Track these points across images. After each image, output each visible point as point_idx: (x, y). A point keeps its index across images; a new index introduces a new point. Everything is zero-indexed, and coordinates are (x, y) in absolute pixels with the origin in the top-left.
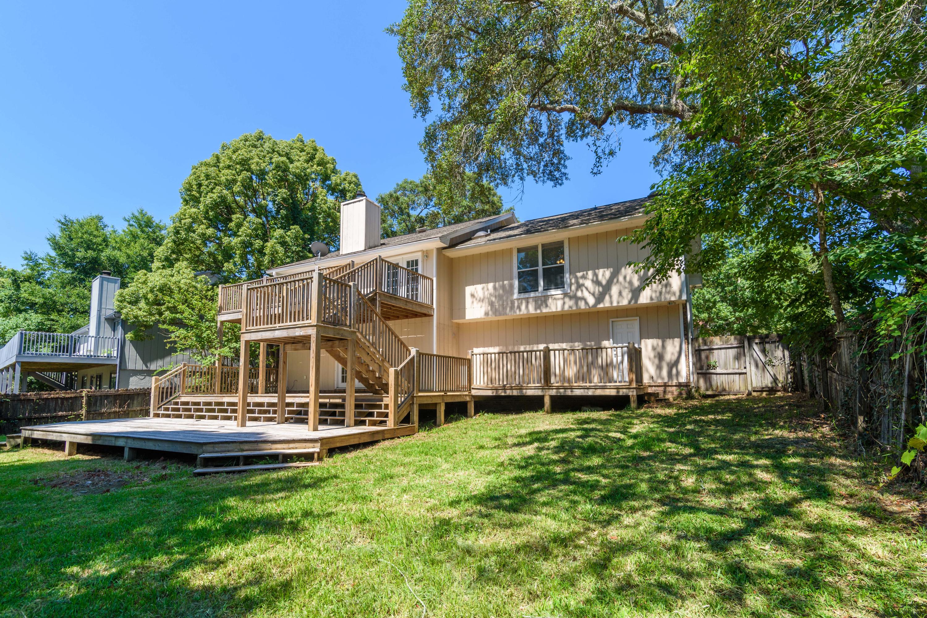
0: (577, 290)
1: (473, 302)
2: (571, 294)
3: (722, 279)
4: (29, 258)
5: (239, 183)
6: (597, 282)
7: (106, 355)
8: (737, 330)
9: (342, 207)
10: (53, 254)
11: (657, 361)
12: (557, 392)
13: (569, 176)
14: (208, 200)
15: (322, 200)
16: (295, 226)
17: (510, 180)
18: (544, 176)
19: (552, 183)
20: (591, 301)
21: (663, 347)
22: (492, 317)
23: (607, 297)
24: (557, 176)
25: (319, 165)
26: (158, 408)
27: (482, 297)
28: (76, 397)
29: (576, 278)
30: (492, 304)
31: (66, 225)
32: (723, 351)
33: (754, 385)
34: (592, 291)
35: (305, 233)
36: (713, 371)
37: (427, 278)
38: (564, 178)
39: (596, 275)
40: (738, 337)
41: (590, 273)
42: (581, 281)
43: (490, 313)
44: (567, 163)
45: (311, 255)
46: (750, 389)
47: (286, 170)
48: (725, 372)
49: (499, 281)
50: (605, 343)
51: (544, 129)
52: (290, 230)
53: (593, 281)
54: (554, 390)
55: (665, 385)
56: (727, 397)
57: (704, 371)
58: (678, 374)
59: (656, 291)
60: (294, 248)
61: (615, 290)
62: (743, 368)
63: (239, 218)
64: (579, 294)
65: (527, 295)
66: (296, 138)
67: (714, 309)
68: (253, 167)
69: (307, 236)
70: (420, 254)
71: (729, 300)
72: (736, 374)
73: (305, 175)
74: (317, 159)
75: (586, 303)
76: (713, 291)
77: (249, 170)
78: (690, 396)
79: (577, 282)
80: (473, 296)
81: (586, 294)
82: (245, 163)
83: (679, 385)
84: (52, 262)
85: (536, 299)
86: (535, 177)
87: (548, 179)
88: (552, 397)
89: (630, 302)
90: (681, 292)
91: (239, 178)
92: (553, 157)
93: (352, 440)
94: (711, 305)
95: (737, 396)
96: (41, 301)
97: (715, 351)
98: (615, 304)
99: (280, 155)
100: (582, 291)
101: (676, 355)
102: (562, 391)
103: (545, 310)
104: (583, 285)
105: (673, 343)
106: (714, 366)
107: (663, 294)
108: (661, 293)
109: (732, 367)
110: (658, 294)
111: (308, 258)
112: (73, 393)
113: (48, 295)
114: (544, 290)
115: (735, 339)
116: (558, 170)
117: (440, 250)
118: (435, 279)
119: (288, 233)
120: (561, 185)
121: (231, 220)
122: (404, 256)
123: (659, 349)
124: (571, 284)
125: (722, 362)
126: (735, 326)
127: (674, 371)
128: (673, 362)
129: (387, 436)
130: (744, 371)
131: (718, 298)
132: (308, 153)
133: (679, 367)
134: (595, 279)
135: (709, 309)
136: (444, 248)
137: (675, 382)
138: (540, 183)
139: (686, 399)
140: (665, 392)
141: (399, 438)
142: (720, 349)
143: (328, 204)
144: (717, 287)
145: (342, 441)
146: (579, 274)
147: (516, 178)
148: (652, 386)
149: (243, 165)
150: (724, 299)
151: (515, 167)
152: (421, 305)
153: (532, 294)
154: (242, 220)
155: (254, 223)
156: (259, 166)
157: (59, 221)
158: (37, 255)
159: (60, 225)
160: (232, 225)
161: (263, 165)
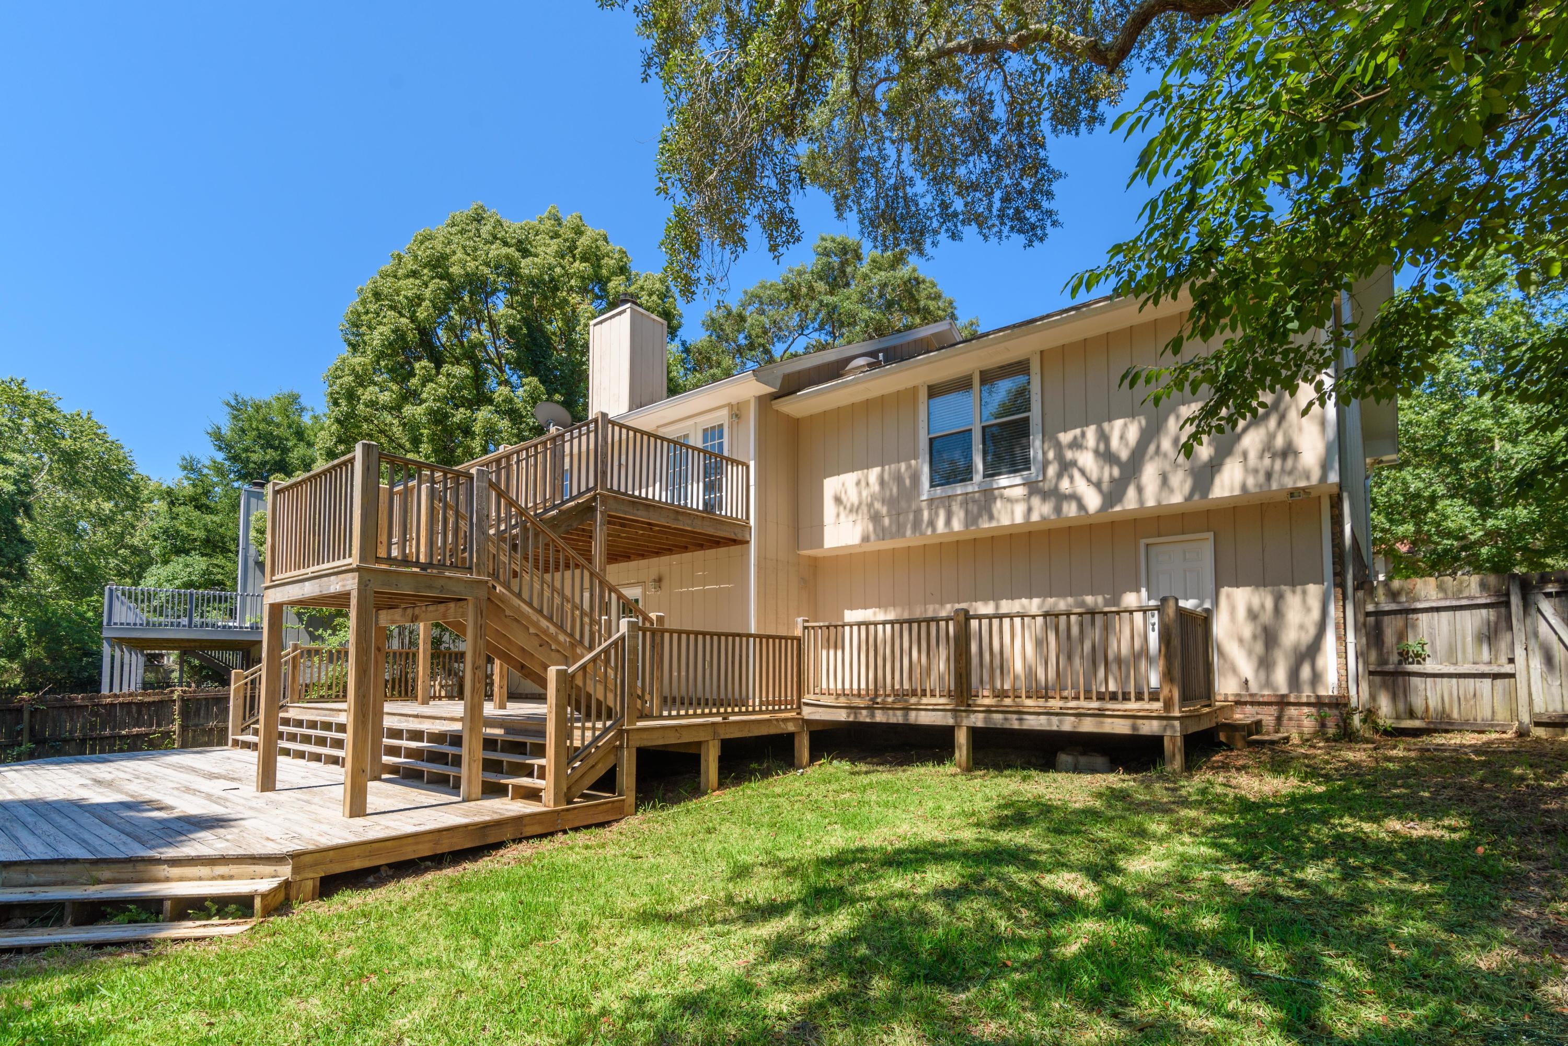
0: (1059, 476)
1: (838, 515)
2: (1047, 486)
3: (1452, 445)
4: (190, 467)
5: (426, 303)
6: (1106, 456)
7: (248, 625)
8: (1488, 560)
9: (591, 328)
10: (220, 456)
11: (1259, 648)
12: (986, 720)
13: (1060, 218)
14: (377, 337)
16: (530, 379)
17: (929, 241)
18: (1002, 223)
19: (1021, 239)
20: (1093, 501)
21: (1278, 611)
22: (875, 545)
23: (1131, 492)
24: (1033, 220)
26: (243, 730)
27: (856, 503)
28: (161, 702)
29: (1058, 446)
30: (875, 518)
31: (237, 408)
32: (1444, 615)
33: (1539, 707)
34: (1094, 477)
36: (1414, 668)
37: (738, 463)
38: (1049, 223)
39: (1104, 437)
40: (1492, 579)
41: (1091, 433)
42: (1069, 455)
43: (872, 537)
44: (1056, 187)
46: (1526, 719)
47: (513, 273)
48: (1452, 669)
49: (889, 464)
50: (1130, 599)
51: (1000, 112)
53: (1096, 452)
54: (981, 716)
55: (1282, 703)
56: (1455, 739)
57: (1390, 668)
58: (1316, 678)
59: (1256, 471)
60: (529, 421)
61: (1150, 474)
62: (1503, 659)
63: (425, 368)
64: (1065, 485)
65: (949, 490)
66: (546, 214)
67: (1431, 514)
68: (455, 270)
70: (725, 412)
71: (1471, 491)
72: (1483, 676)
73: (552, 280)
74: (582, 247)
75: (1081, 506)
76: (1426, 473)
77: (446, 276)
78: (1347, 735)
79: (1060, 457)
80: (838, 500)
81: (1082, 487)
82: (438, 264)
83: (1319, 703)
84: (219, 470)
85: (967, 499)
86: (980, 226)
87: (1012, 228)
88: (974, 732)
89: (1188, 499)
90: (1325, 467)
91: (428, 293)
92: (1021, 177)
93: (410, 849)
94: (1424, 505)
95: (1485, 738)
96: (202, 534)
97: (1423, 618)
98: (1150, 502)
99: (506, 244)
100: (1071, 478)
101: (1312, 631)
102: (998, 717)
103: (985, 524)
104: (1074, 463)
105: (1304, 601)
106: (1418, 655)
107: (1275, 476)
108: (1269, 475)
109: (1470, 656)
110: (1261, 478)
112: (157, 694)
113: (210, 526)
114: (985, 476)
115: (1483, 586)
116: (1036, 206)
117: (764, 402)
118: (752, 464)
119: (519, 393)
120: (1041, 240)
121: (412, 374)
122: (698, 419)
123: (1267, 616)
124: (1045, 464)
125: (1441, 644)
126: (1484, 550)
127: (1306, 672)
128: (1303, 648)
129: (528, 831)
130: (1508, 669)
131: (1441, 490)
132: (565, 240)
133: (1320, 662)
134: (1102, 447)
135: (1417, 515)
136: (776, 397)
137: (1306, 694)
138: (993, 240)
139: (1336, 739)
140: (1279, 719)
141: (565, 832)
142: (1438, 609)
144: (1440, 464)
145: (371, 854)
146: (1065, 438)
147: (943, 237)
148: (1245, 703)
149: (435, 267)
150: (1455, 491)
151: (938, 210)
152: (722, 522)
153: (959, 489)
154: (434, 372)
155: (454, 376)
156: (464, 267)
157: (228, 404)
158: (199, 462)
159: (229, 410)
160: (414, 381)
161: (471, 265)
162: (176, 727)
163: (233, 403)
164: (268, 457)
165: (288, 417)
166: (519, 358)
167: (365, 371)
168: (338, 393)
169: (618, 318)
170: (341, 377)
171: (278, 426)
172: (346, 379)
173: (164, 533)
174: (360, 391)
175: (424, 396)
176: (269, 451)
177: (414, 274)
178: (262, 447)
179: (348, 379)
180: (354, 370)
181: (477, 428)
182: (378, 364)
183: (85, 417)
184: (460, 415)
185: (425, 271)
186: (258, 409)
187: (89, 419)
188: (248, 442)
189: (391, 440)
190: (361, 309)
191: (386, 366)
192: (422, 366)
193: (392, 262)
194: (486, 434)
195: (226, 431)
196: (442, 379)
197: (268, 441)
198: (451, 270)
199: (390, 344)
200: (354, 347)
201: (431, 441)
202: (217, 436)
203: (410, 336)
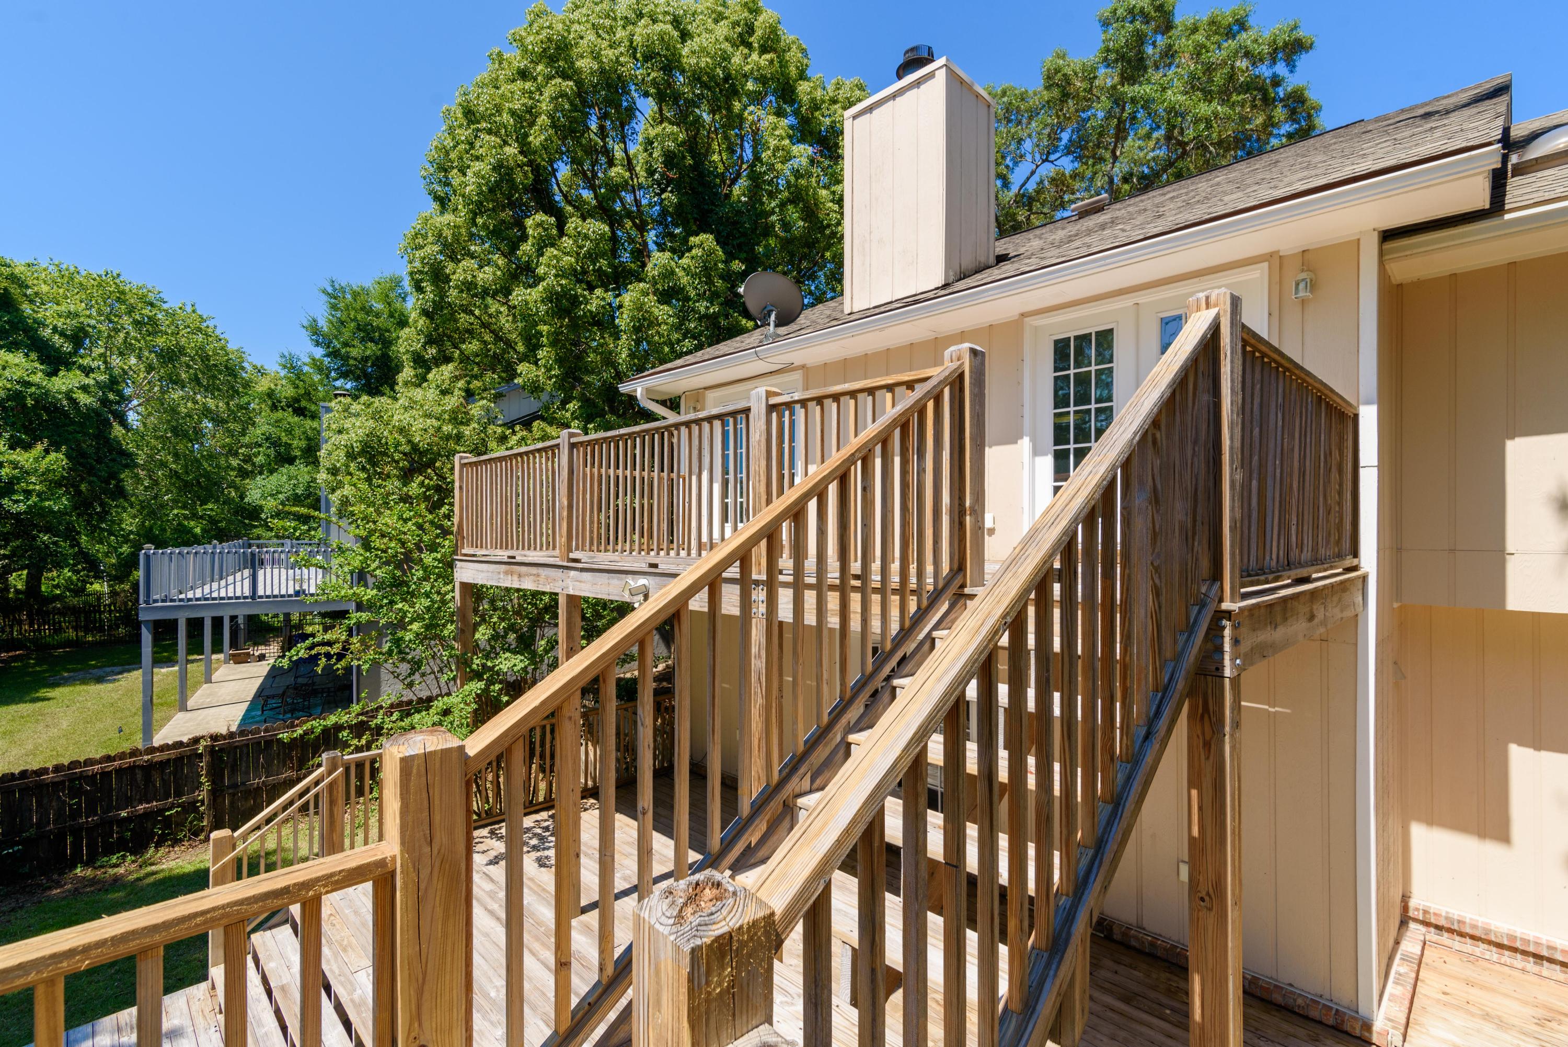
4: (288, 365)
5: (543, 119)
9: (847, 125)
10: (319, 352)
14: (472, 182)
15: (777, 149)
16: (703, 237)
25: (764, 50)
28: (180, 758)
31: (334, 296)
35: (730, 257)
45: (750, 324)
47: (671, 65)
52: (690, 249)
60: (702, 306)
63: (541, 225)
68: (585, 64)
69: (737, 266)
74: (759, 33)
77: (571, 74)
82: (559, 55)
84: (318, 366)
91: (544, 103)
111: (741, 331)
118: (1370, 413)
119: (685, 261)
121: (523, 237)
122: (1143, 298)
132: (736, 24)
143: (795, 163)
149: (554, 60)
154: (554, 232)
155: (586, 237)
156: (597, 57)
157: (324, 291)
158: (299, 359)
159: (325, 298)
160: (527, 247)
161: (609, 54)
162: (203, 794)
163: (330, 290)
164: (368, 353)
165: (389, 304)
166: (679, 206)
167: (457, 238)
168: (421, 272)
169: (914, 92)
170: (422, 247)
171: (378, 315)
172: (428, 249)
173: (267, 439)
174: (450, 267)
175: (541, 270)
176: (369, 344)
177: (523, 74)
178: (362, 340)
179: (432, 249)
180: (440, 235)
181: (623, 321)
182: (475, 224)
183: (189, 309)
184: (596, 300)
185: (540, 68)
186: (356, 295)
187: (194, 311)
188: (347, 334)
189: (498, 338)
190: (449, 143)
191: (485, 226)
192: (536, 221)
193: (490, 66)
194: (637, 330)
195: (323, 324)
196: (567, 242)
197: (366, 332)
198: (579, 64)
199: (491, 190)
200: (443, 202)
201: (554, 343)
202: (314, 330)
203: (519, 177)
